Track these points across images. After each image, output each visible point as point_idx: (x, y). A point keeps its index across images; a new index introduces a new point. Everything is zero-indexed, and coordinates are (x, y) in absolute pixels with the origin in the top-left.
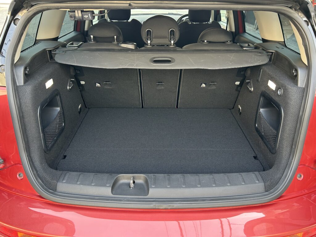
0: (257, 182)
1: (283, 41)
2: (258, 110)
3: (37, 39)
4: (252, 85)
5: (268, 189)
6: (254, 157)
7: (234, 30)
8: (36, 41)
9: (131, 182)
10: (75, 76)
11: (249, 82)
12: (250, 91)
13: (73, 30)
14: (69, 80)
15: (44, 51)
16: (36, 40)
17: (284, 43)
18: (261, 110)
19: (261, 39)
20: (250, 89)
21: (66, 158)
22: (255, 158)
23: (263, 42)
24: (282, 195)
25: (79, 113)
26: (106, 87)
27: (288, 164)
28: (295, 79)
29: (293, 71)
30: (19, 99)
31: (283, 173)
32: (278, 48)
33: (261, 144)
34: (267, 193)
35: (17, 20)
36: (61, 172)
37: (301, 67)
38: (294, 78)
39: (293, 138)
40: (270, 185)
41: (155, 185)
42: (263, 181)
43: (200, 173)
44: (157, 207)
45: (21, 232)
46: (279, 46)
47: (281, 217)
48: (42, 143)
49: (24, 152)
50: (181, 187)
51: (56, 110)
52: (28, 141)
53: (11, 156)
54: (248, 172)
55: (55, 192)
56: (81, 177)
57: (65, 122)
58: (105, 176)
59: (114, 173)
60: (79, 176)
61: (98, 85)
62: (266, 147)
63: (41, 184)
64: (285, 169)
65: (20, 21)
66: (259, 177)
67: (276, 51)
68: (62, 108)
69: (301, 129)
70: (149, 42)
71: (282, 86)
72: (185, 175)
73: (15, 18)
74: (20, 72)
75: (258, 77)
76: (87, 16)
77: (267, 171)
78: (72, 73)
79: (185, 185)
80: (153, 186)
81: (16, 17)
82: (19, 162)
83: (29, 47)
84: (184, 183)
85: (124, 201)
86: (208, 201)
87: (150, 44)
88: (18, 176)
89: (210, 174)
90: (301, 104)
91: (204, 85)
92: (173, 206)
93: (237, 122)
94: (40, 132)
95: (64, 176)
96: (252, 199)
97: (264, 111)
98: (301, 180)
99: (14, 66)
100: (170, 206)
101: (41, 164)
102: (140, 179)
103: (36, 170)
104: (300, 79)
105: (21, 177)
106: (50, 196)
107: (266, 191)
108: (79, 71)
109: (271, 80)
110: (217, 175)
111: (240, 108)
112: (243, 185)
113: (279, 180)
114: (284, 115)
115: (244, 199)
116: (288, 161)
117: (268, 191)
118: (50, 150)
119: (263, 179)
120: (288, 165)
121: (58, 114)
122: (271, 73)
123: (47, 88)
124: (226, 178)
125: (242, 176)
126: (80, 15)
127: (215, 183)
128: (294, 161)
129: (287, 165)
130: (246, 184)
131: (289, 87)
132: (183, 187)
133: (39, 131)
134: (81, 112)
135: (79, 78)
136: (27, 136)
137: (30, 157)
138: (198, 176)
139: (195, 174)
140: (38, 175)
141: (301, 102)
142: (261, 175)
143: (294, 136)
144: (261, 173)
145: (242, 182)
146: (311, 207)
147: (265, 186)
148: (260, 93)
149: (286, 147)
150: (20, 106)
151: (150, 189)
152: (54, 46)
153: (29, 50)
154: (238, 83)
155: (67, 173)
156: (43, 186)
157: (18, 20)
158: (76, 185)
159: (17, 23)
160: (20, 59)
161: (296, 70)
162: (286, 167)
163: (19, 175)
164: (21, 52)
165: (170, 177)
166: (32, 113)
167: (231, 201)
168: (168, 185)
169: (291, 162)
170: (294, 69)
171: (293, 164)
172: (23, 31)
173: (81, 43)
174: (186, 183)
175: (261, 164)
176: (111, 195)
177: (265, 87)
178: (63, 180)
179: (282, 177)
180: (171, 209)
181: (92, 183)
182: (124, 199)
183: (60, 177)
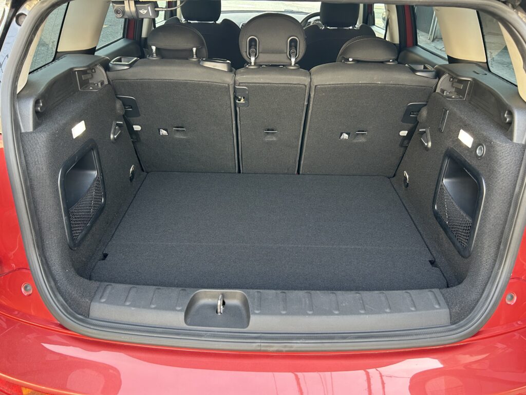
0: (437, 306)
1: (486, 61)
2: (438, 181)
3: (58, 51)
4: (429, 137)
5: (455, 319)
6: (430, 261)
7: (397, 40)
8: (57, 54)
9: (220, 303)
10: (123, 115)
11: (425, 132)
12: (426, 148)
13: (121, 36)
14: (114, 124)
15: (70, 73)
16: (56, 52)
17: (486, 64)
18: (445, 181)
19: (447, 58)
20: (426, 144)
21: (108, 258)
22: (432, 263)
23: (449, 63)
24: (480, 330)
25: (131, 179)
26: (178, 136)
27: (490, 276)
28: (507, 130)
29: (506, 115)
30: (25, 157)
31: (483, 292)
32: (478, 74)
33: (442, 239)
34: (454, 326)
35: (22, 16)
36: (98, 283)
37: (519, 108)
38: (507, 128)
39: (502, 233)
40: (459, 312)
41: (260, 310)
42: (448, 305)
43: (339, 290)
44: (263, 349)
45: (27, 387)
46: (478, 69)
48: (65, 232)
49: (33, 249)
50: (306, 314)
51: (91, 175)
52: (40, 229)
53: (11, 254)
54: (421, 289)
55: (89, 320)
56: (133, 293)
57: (106, 196)
58: (174, 292)
59: (190, 286)
60: (129, 292)
61: (163, 132)
62: (452, 245)
63: (62, 305)
64: (486, 285)
65: (27, 18)
66: (441, 298)
67: (474, 79)
68: (101, 172)
69: (517, 217)
70: (253, 59)
71: (485, 141)
72: (313, 292)
73: (17, 14)
74: (27, 109)
75: (442, 123)
76: (146, 11)
77: (454, 288)
78: (119, 111)
79: (313, 311)
80: (257, 312)
81: (20, 12)
82: (24, 266)
83: (44, 64)
84: (312, 307)
85: (206, 338)
86: (351, 338)
87: (255, 63)
88: (23, 290)
89: (356, 292)
90: (519, 172)
92: (291, 347)
93: (401, 200)
94: (62, 215)
95: (102, 291)
96: (428, 336)
97: (450, 182)
98: (512, 304)
99: (16, 97)
100: (285, 347)
101: (64, 268)
102: (234, 297)
103: (54, 280)
104: (518, 130)
105: (30, 290)
106: (78, 325)
107: (452, 324)
108: (131, 108)
109: (464, 130)
110: (368, 292)
111: (408, 177)
112: (412, 311)
113: (476, 305)
114: (486, 191)
115: (415, 337)
116: (492, 272)
117: (456, 323)
118: (79, 245)
119: (447, 303)
120: (491, 278)
121: (94, 181)
122: (465, 118)
123: (74, 137)
124: (383, 299)
125: (411, 296)
126: (133, 9)
127: (364, 309)
128: (502, 271)
129: (489, 278)
130: (417, 310)
131: (498, 142)
132: (309, 315)
133: (61, 212)
134: (133, 178)
135: (131, 119)
136: (38, 220)
137: (45, 258)
138: (334, 295)
139: (329, 292)
140: (57, 289)
141: (518, 169)
142: (443, 295)
143: (504, 228)
144: (445, 290)
145: (412, 307)
147: (450, 314)
148: (444, 152)
149: (488, 246)
150: (27, 168)
151: (251, 316)
152: (88, 64)
153: (44, 69)
154: (404, 133)
155: (107, 285)
156: (67, 307)
157: (24, 16)
158: (123, 307)
159: (22, 22)
160: (28, 85)
161: (511, 114)
162: (487, 282)
163: (26, 288)
164: (29, 73)
165: (286, 296)
166: (48, 182)
167: (391, 339)
168: (284, 310)
169: (497, 273)
170: (507, 112)
171: (500, 278)
172: (33, 36)
173: (136, 58)
174: (314, 307)
175: (443, 274)
176: (184, 326)
177: (454, 141)
178: (101, 298)
179: (481, 300)
180: (287, 352)
181: (151, 304)
182: (206, 334)
183: (95, 293)
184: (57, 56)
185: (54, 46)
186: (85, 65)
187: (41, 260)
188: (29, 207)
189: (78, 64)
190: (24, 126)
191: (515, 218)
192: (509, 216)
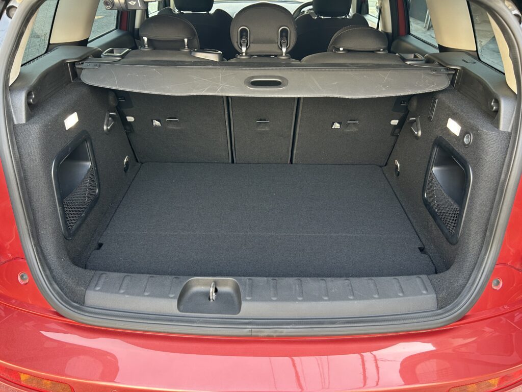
0: (425, 292)
1: (475, 50)
2: (428, 169)
3: (50, 42)
4: (419, 125)
5: (442, 304)
6: (419, 248)
7: (390, 30)
8: (50, 46)
9: (212, 290)
10: (117, 107)
11: (415, 121)
12: (416, 136)
13: (114, 27)
14: (107, 115)
15: (63, 64)
16: (49, 44)
17: (476, 53)
18: (435, 170)
19: (437, 46)
20: (416, 133)
21: (103, 248)
22: (422, 250)
23: (440, 52)
24: (466, 315)
25: (126, 170)
26: (170, 127)
27: (477, 262)
28: (494, 118)
29: (492, 104)
30: (18, 148)
31: (469, 278)
32: (467, 62)
33: (431, 226)
34: (440, 311)
35: (13, 9)
36: (93, 272)
37: (505, 96)
38: (493, 116)
39: (488, 219)
40: (445, 297)
41: (252, 296)
42: (435, 291)
43: (329, 277)
44: (254, 334)
45: (25, 373)
46: (468, 58)
47: (463, 350)
48: (60, 222)
49: (28, 238)
50: (295, 300)
51: (85, 166)
52: (35, 219)
53: (7, 244)
54: (410, 275)
55: (83, 307)
56: (126, 281)
57: (100, 186)
58: (168, 280)
59: (183, 274)
60: (123, 281)
61: (156, 123)
62: (440, 232)
63: (58, 293)
64: (473, 271)
65: (17, 10)
66: (428, 284)
67: (463, 68)
68: (95, 163)
69: (503, 204)
70: (244, 49)
71: (472, 129)
72: (303, 279)
73: (8, 6)
74: (20, 101)
75: (431, 112)
76: (134, 3)
77: (441, 274)
78: (112, 103)
79: (303, 297)
80: (248, 298)
81: (11, 4)
82: (20, 255)
83: (37, 56)
84: (302, 294)
85: (199, 324)
86: (340, 324)
87: (246, 53)
88: (19, 279)
89: (345, 278)
90: (504, 160)
91: (337, 126)
92: (282, 332)
93: (392, 188)
94: (56, 205)
95: (97, 279)
96: (415, 321)
97: (438, 170)
98: (498, 289)
99: (9, 89)
100: (276, 332)
101: (59, 258)
102: (225, 285)
103: (50, 269)
104: (504, 118)
105: (26, 279)
106: (74, 313)
107: (439, 308)
108: (124, 99)
109: (452, 118)
110: (357, 278)
111: (399, 165)
112: (400, 296)
113: (462, 290)
114: (473, 179)
115: (402, 322)
116: (478, 258)
117: (443, 308)
118: (74, 234)
119: (434, 288)
120: (478, 264)
121: (88, 172)
122: (454, 107)
123: (67, 129)
124: (372, 285)
125: (399, 282)
127: (353, 294)
128: (488, 257)
129: (475, 264)
130: (405, 295)
131: (485, 131)
132: (299, 301)
133: (55, 202)
134: (127, 169)
135: (125, 110)
136: (33, 210)
137: (40, 247)
138: (324, 281)
139: (319, 278)
140: (53, 278)
141: (503, 156)
142: (431, 281)
143: (490, 214)
144: (433, 276)
145: (400, 293)
146: (514, 334)
147: (437, 299)
148: (433, 140)
149: (475, 233)
150: (21, 159)
151: (243, 302)
152: (79, 56)
153: (36, 61)
154: (395, 122)
155: (102, 274)
156: (62, 295)
157: (15, 9)
158: (117, 295)
159: (13, 14)
160: (21, 77)
161: (497, 102)
162: (474, 268)
163: (22, 277)
164: (22, 66)
165: (277, 283)
166: (41, 173)
167: (379, 324)
168: (274, 297)
169: (483, 259)
170: (493, 100)
171: (486, 264)
172: (24, 28)
173: (128, 49)
174: (304, 293)
175: (432, 260)
176: (177, 312)
177: (442, 130)
178: (96, 286)
179: (468, 285)
180: (278, 336)
181: (144, 292)
182: (198, 320)
183: (90, 281)
184: (50, 47)
185: (47, 37)
186: (77, 57)
187: (37, 250)
188: (24, 197)
189: (70, 55)
190: (17, 118)
191: (501, 205)
192: (495, 202)
